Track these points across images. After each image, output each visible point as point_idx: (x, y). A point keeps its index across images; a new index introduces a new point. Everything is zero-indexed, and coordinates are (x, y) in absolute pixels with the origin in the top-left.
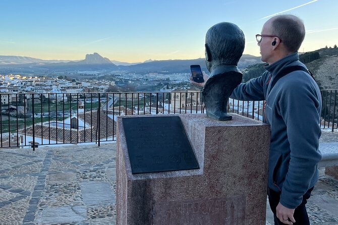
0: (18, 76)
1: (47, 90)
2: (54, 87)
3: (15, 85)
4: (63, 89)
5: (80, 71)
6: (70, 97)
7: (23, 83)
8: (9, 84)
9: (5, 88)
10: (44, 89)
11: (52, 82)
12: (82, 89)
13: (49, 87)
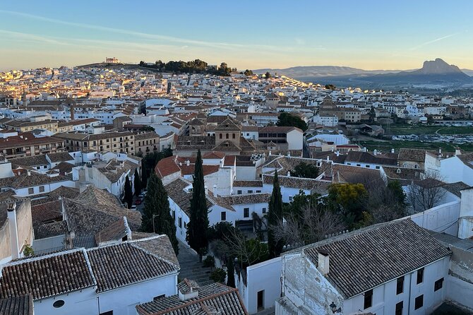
0: (359, 90)
1: (398, 107)
2: (406, 103)
3: (359, 100)
4: (421, 107)
5: (415, 84)
6: (430, 117)
7: (368, 98)
8: (352, 99)
9: (349, 103)
10: (396, 106)
11: (403, 98)
12: (445, 108)
13: (400, 104)
